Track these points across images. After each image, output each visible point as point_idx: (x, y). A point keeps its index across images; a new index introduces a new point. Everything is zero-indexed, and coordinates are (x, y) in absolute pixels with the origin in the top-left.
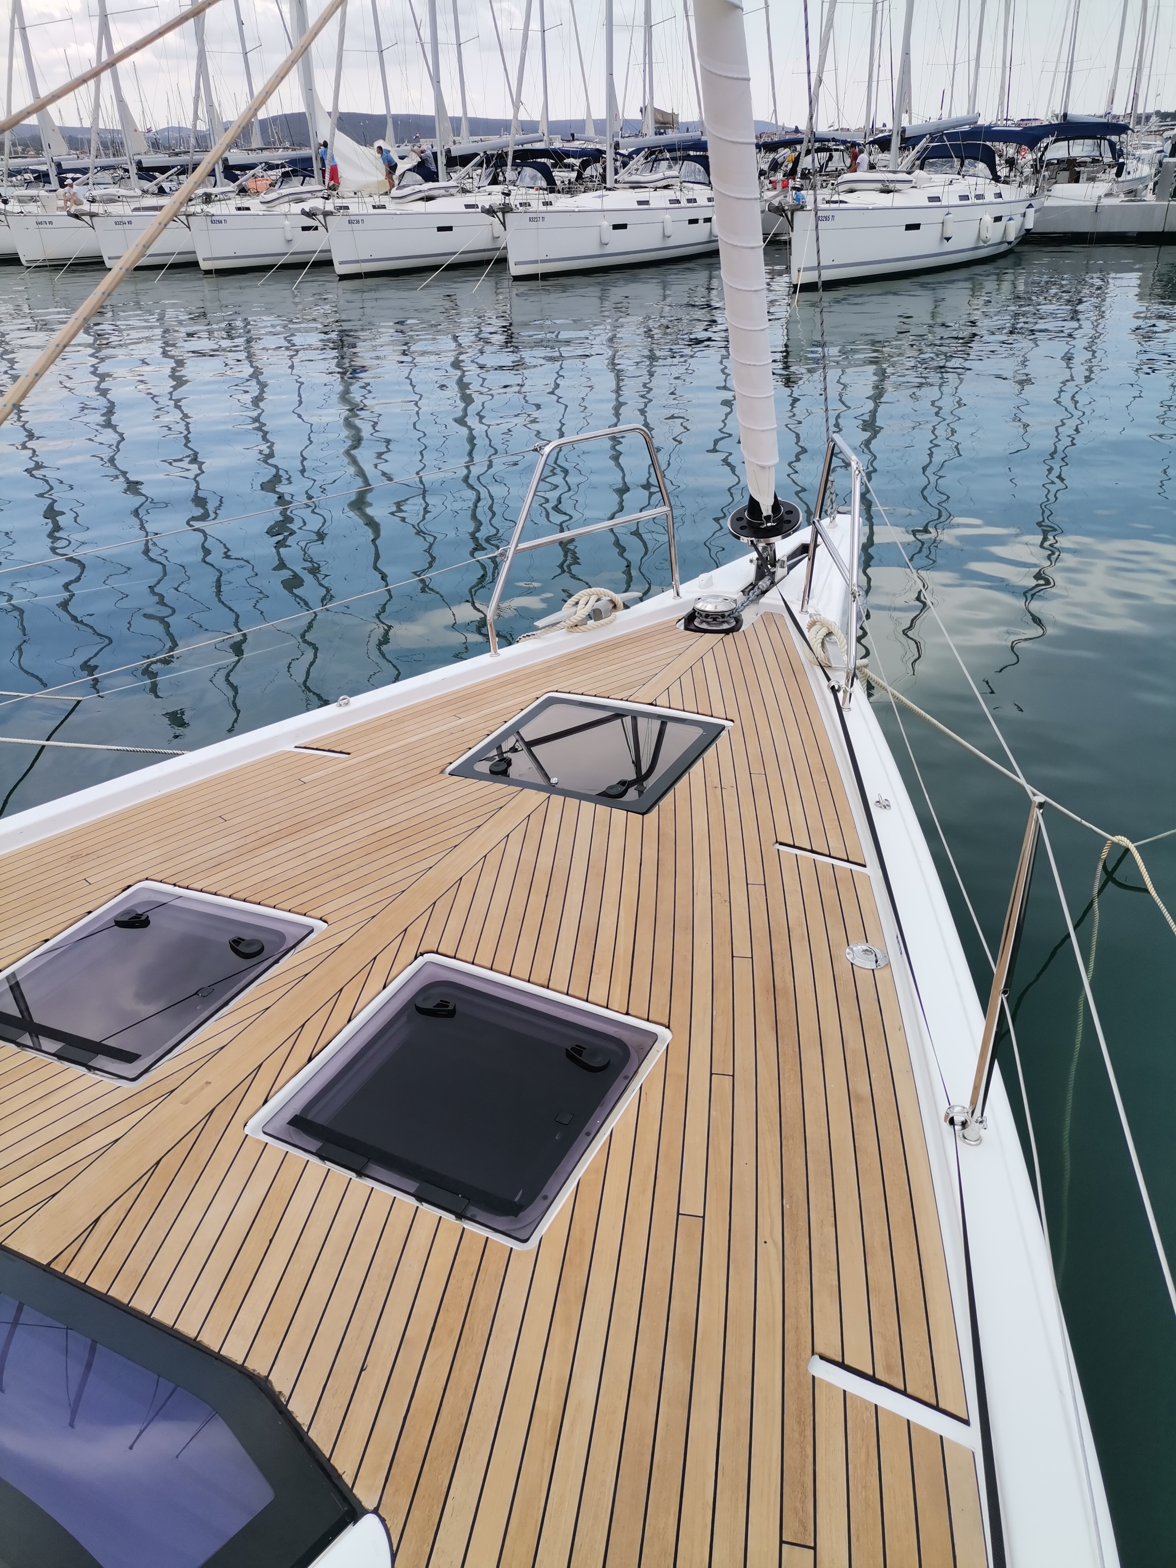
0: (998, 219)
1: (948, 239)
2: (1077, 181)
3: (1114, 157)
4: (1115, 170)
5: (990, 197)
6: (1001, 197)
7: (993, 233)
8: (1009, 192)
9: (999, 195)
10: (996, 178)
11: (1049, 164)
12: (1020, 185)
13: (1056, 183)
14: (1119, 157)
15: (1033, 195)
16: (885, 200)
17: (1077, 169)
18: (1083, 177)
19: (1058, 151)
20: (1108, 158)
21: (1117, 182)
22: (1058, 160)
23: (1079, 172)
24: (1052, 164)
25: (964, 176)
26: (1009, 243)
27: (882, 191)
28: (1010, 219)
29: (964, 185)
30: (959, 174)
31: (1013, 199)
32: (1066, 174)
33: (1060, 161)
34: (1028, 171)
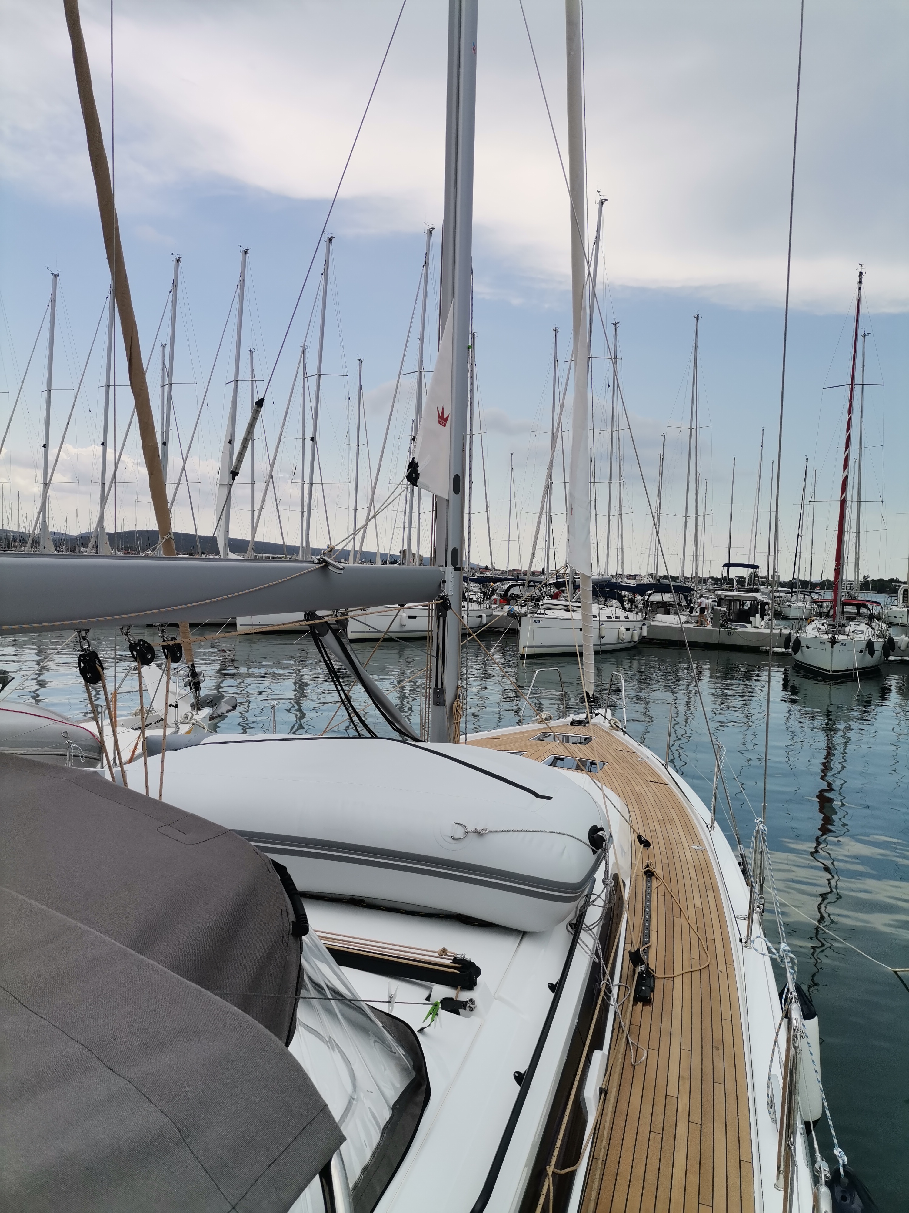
0: (628, 629)
1: (603, 637)
2: (669, 614)
3: (687, 603)
4: (688, 610)
5: (622, 618)
6: (628, 618)
7: (626, 636)
8: (632, 616)
9: (627, 617)
10: (624, 609)
11: (652, 603)
12: (637, 614)
13: (657, 614)
14: (690, 604)
15: (645, 619)
16: (567, 615)
17: (668, 608)
18: (672, 612)
19: (656, 597)
20: (684, 604)
21: (691, 616)
22: (657, 602)
23: (669, 609)
24: (654, 604)
25: (607, 606)
26: (635, 642)
27: (565, 610)
28: (635, 630)
29: (607, 611)
30: (604, 605)
31: (635, 620)
32: (663, 609)
33: (658, 603)
34: (640, 606)
